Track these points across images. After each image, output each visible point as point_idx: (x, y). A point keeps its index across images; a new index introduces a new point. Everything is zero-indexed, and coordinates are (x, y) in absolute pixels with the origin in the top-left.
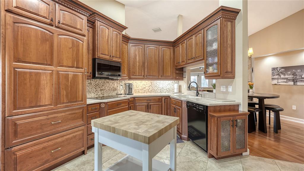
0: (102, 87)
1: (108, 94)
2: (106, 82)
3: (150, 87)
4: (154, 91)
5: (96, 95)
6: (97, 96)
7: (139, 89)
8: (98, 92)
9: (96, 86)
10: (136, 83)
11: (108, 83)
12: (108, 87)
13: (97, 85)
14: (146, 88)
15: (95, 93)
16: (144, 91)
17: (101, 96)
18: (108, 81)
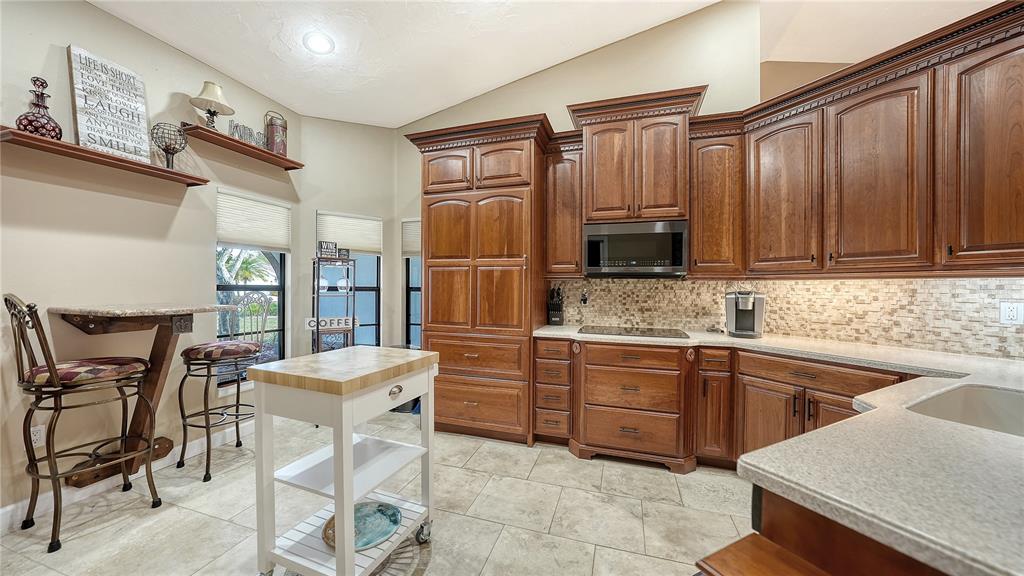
0: (646, 302)
1: (670, 324)
2: (661, 286)
3: (904, 312)
4: (931, 337)
5: (626, 323)
6: (629, 326)
7: (823, 318)
8: (633, 315)
9: (624, 299)
10: (808, 290)
11: (672, 288)
12: (670, 301)
13: (629, 296)
14: (871, 319)
15: (620, 317)
16: (857, 331)
17: (643, 326)
18: (669, 282)
